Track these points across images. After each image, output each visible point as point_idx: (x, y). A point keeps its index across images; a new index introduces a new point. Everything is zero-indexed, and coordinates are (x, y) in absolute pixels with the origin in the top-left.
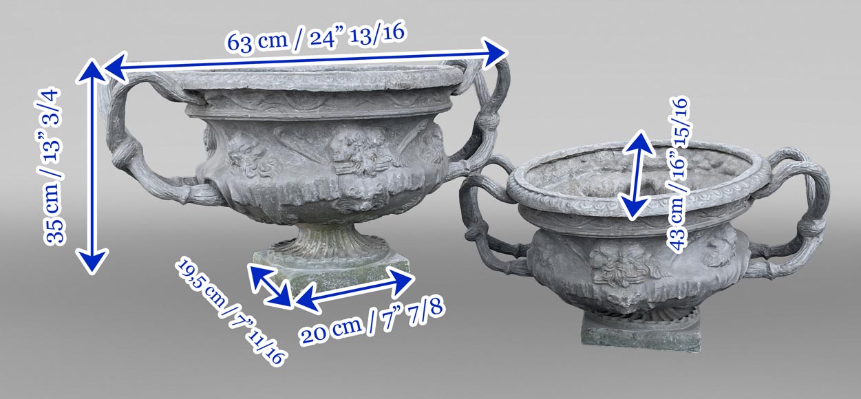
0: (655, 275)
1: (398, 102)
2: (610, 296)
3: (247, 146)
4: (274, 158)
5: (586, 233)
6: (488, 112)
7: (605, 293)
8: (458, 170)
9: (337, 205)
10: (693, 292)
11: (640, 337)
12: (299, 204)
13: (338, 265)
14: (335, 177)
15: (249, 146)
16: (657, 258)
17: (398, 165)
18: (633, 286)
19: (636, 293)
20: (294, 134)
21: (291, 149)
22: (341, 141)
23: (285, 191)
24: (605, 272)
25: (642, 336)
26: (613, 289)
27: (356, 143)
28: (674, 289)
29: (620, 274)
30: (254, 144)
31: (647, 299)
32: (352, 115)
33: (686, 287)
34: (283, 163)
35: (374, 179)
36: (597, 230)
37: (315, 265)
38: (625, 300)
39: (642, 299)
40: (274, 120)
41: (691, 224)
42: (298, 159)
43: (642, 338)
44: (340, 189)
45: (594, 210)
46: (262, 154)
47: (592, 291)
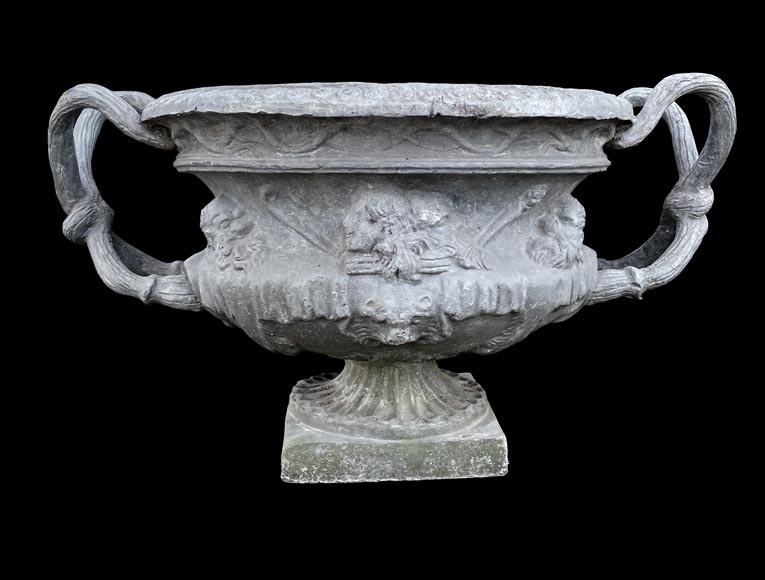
1: (468, 145)
3: (223, 217)
4: (260, 239)
6: (690, 184)
8: (618, 285)
9: (348, 328)
12: (286, 321)
13: (373, 432)
14: (344, 280)
15: (225, 217)
17: (468, 265)
20: (289, 198)
21: (286, 225)
22: (359, 213)
23: (262, 296)
27: (384, 219)
30: (235, 213)
32: (373, 164)
34: (271, 247)
35: (418, 288)
37: (339, 425)
40: (246, 170)
42: (294, 242)
44: (352, 301)
46: (245, 231)
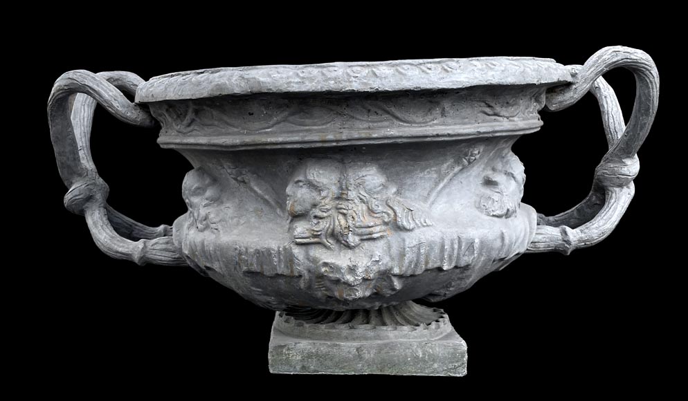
0: (405, 224)
2: (326, 264)
5: (280, 139)
7: (315, 261)
10: (466, 258)
11: (369, 353)
16: (406, 198)
18: (366, 245)
19: (372, 256)
24: (315, 221)
25: (373, 352)
26: (329, 253)
28: (437, 250)
29: (343, 222)
31: (391, 269)
33: (456, 246)
36: (301, 131)
38: (352, 270)
39: (382, 268)
41: (470, 123)
43: (372, 355)
45: (297, 80)
47: (290, 259)
